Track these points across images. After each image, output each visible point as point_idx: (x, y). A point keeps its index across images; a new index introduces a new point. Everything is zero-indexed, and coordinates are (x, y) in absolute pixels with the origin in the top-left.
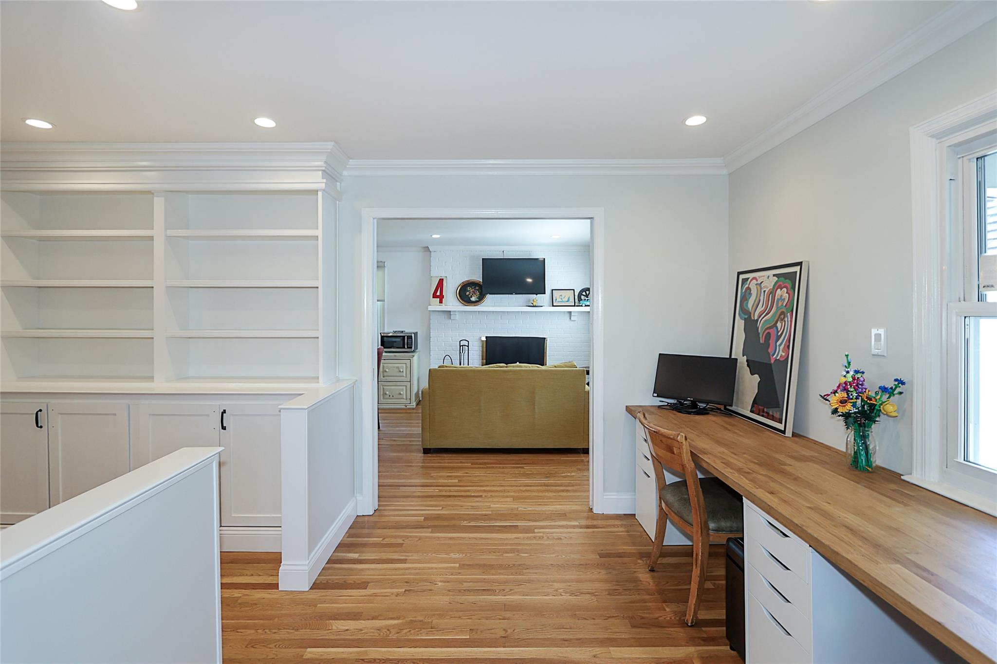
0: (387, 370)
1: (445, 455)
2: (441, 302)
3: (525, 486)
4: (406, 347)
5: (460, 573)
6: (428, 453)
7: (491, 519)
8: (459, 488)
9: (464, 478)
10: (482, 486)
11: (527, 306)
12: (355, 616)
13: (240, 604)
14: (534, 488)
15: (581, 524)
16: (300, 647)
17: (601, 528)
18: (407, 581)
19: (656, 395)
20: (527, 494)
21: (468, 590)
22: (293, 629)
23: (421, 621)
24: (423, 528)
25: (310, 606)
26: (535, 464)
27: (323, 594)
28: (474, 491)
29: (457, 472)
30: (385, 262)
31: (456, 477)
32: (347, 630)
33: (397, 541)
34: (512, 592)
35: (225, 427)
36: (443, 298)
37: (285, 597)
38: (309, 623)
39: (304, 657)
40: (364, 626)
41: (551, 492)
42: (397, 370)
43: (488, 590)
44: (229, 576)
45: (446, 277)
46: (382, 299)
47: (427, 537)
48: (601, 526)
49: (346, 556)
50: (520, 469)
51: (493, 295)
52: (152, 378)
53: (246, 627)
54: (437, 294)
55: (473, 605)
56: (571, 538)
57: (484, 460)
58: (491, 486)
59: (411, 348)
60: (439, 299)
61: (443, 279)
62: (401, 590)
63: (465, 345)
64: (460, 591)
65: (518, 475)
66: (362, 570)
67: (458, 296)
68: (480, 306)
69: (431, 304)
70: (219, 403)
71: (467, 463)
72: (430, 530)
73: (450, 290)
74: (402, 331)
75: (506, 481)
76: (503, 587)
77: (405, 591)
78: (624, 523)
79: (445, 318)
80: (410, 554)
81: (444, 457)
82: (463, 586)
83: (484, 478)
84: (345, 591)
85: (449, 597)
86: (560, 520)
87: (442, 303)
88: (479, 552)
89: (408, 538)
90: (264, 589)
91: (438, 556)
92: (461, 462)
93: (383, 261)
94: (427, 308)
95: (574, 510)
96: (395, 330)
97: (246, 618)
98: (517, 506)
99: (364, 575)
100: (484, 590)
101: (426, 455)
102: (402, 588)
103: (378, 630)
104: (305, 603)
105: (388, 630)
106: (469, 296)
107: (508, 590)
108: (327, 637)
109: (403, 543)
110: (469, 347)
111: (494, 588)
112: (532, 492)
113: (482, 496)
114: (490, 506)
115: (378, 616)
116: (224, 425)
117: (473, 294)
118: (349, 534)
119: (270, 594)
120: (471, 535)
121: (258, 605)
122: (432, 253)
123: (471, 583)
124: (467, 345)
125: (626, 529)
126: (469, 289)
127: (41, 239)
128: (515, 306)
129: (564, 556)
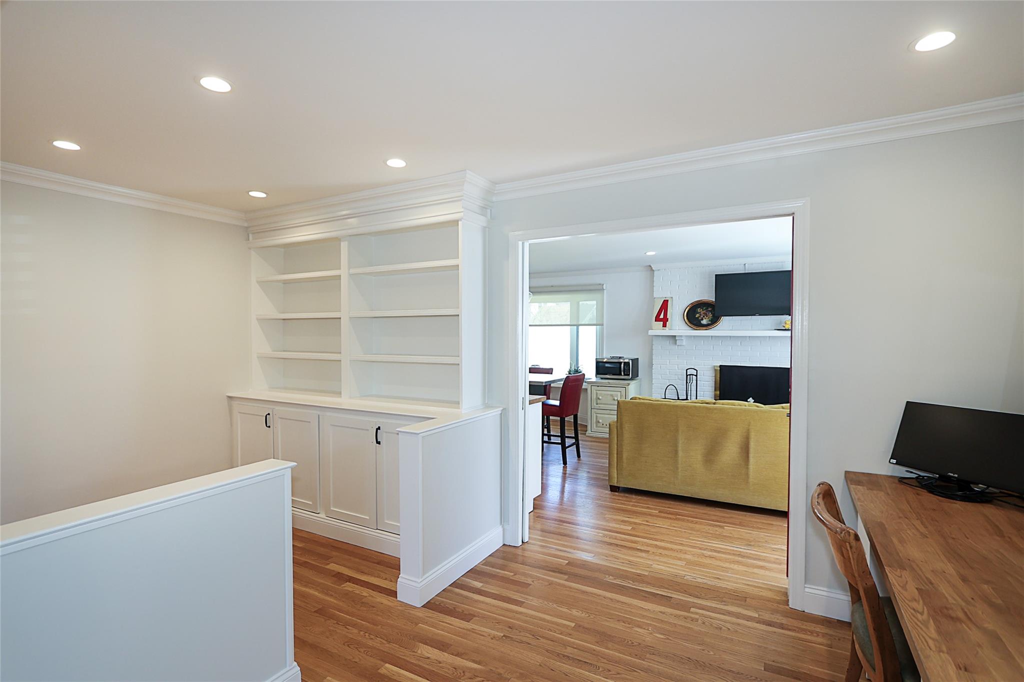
0: (600, 398)
1: (634, 496)
2: (665, 325)
3: (711, 550)
4: (623, 374)
5: (570, 635)
6: (616, 492)
7: (643, 582)
8: (627, 537)
9: (642, 527)
10: (656, 540)
11: (775, 330)
12: (442, 646)
13: (362, 603)
14: (723, 555)
15: (761, 617)
16: (382, 660)
17: (790, 630)
18: (511, 626)
19: (895, 461)
20: (708, 561)
21: (568, 657)
22: (386, 641)
23: (500, 674)
24: (562, 573)
25: (412, 623)
26: (744, 526)
27: (430, 615)
28: (643, 544)
29: (636, 518)
30: (603, 285)
31: (631, 523)
32: (428, 658)
33: (527, 581)
34: (618, 676)
35: (380, 442)
36: (668, 321)
37: (399, 607)
38: (402, 639)
39: (379, 671)
40: (445, 660)
41: (743, 565)
42: (611, 398)
43: (590, 664)
44: (369, 575)
45: (672, 298)
46: (600, 323)
47: (559, 584)
48: (790, 628)
49: (470, 583)
50: (717, 529)
51: (731, 317)
52: (340, 393)
53: (354, 625)
54: (661, 317)
55: (563, 675)
56: (737, 631)
57: (679, 509)
58: (668, 542)
59: (629, 375)
60: (662, 323)
61: (668, 300)
62: (498, 634)
63: (693, 375)
64: (558, 655)
65: (710, 535)
66: (477, 601)
67: (685, 318)
68: (713, 330)
69: (653, 328)
70: (376, 420)
71: (655, 509)
72: (566, 577)
73: (677, 313)
74: (620, 357)
75: (690, 539)
76: (610, 667)
77: (504, 636)
78: (831, 632)
79: (669, 342)
80: (531, 598)
81: (632, 498)
82: (565, 650)
83: (664, 531)
84: (450, 617)
85: (543, 658)
86: (733, 604)
87: (666, 327)
88: (607, 616)
89: (539, 580)
90: (388, 595)
91: (558, 608)
92: (648, 508)
93: (602, 283)
94: (648, 333)
95: (762, 596)
96: (612, 356)
97: (359, 618)
98: (685, 574)
99: (475, 607)
100: (586, 662)
101: (612, 493)
102: (501, 632)
103: (455, 668)
104: (411, 619)
105: (464, 672)
106: (700, 318)
107: (613, 673)
108: (408, 659)
109: (531, 584)
110: (698, 377)
111: (599, 664)
112: (717, 559)
113: (648, 551)
114: (652, 565)
115: (463, 654)
116: (378, 441)
117: (704, 316)
118: (486, 562)
119: (389, 600)
120: (609, 595)
121: (374, 608)
122: (655, 273)
123: (576, 650)
124: (695, 374)
125: (829, 642)
126: (699, 310)
127: (286, 282)
128: (759, 330)
129: (712, 653)
